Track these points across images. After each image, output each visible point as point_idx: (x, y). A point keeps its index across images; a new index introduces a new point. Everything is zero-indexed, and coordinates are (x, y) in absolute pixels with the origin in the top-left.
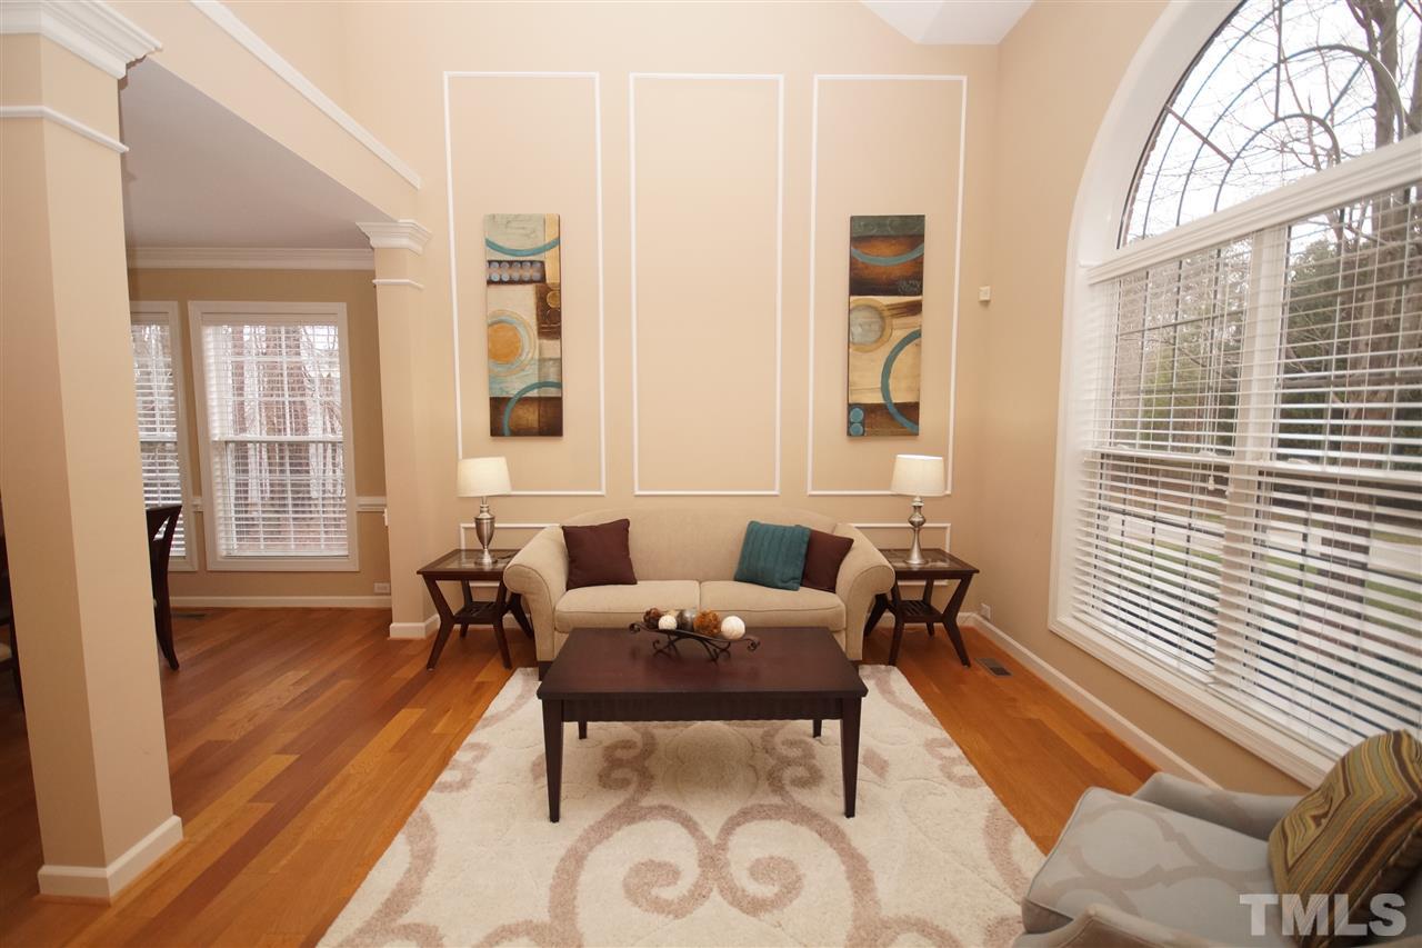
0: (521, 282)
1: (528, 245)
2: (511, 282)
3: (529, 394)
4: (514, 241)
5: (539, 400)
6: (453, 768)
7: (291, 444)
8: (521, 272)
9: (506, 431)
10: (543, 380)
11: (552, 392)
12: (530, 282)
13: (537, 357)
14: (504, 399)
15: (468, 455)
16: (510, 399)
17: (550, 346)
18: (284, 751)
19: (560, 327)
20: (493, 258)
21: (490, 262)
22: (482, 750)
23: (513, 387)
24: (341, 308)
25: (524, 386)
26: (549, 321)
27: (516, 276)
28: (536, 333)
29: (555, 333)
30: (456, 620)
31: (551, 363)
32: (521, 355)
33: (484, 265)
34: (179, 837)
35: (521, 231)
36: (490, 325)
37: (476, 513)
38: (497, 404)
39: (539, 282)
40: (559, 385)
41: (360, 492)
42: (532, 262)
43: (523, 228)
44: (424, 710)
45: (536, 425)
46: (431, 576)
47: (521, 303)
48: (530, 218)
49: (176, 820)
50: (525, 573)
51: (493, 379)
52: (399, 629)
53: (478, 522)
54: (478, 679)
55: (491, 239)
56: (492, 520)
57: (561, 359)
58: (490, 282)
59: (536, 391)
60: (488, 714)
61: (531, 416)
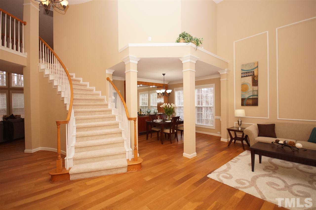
0: (249, 76)
1: (250, 69)
2: (246, 76)
3: (250, 98)
4: (247, 68)
5: (252, 99)
6: (233, 160)
7: (201, 107)
8: (249, 74)
9: (245, 104)
10: (253, 95)
11: (256, 97)
12: (251, 75)
13: (252, 90)
14: (244, 98)
15: (236, 109)
16: (245, 99)
17: (255, 88)
18: (207, 151)
19: (258, 84)
20: (242, 72)
21: (242, 73)
22: (239, 159)
23: (246, 96)
24: (214, 85)
25: (249, 96)
26: (255, 83)
27: (247, 75)
28: (252, 85)
29: (256, 85)
30: (233, 139)
31: (255, 91)
32: (248, 90)
33: (241, 74)
34: (196, 155)
35: (250, 66)
36: (242, 85)
37: (238, 120)
38: (243, 100)
39: (253, 75)
40: (257, 95)
41: (216, 115)
42: (251, 72)
43: (249, 66)
44: (227, 152)
45: (252, 104)
46: (229, 130)
47: (249, 80)
48: (251, 63)
49: (196, 153)
50: (248, 131)
51: (242, 95)
52: (222, 140)
53: (238, 121)
54: (238, 150)
55: (242, 69)
56: (241, 121)
57: (258, 90)
58: (242, 77)
59: (252, 97)
60: (240, 155)
61: (250, 102)
